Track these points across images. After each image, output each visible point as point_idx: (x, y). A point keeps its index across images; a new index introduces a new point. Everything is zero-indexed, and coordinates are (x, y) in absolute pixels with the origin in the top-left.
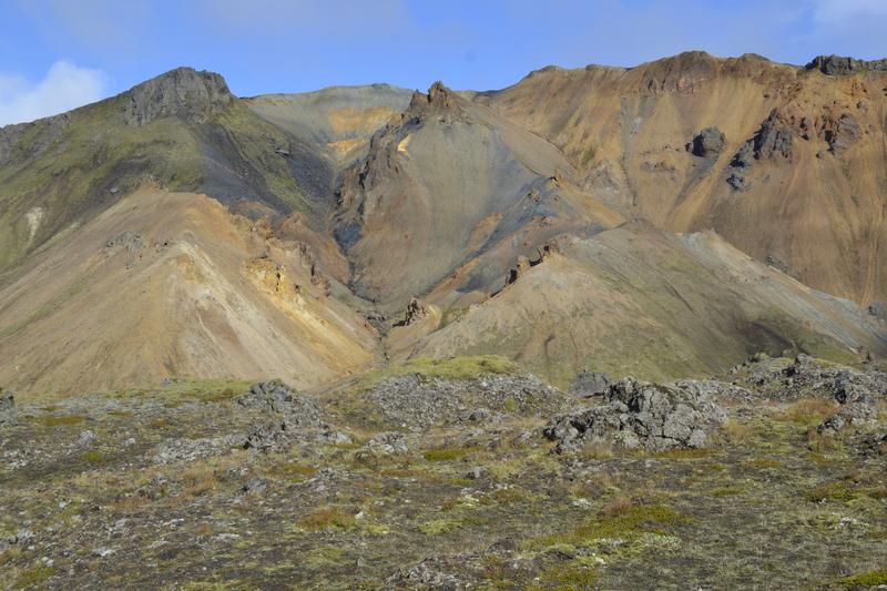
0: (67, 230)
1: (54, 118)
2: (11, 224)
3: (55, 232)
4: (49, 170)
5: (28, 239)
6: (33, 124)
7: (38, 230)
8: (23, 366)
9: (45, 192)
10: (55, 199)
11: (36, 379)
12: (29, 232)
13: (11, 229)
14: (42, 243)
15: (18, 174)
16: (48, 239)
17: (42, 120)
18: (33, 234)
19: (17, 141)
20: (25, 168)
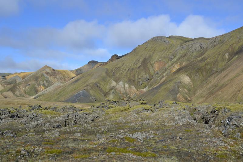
0: (235, 58)
1: (227, 33)
2: (222, 57)
3: (232, 58)
4: (228, 45)
5: (226, 60)
6: (222, 35)
7: (228, 58)
8: (236, 88)
9: (228, 50)
10: (231, 51)
11: (240, 91)
12: (226, 58)
13: (222, 58)
14: (230, 61)
15: (221, 46)
16: (231, 60)
17: (224, 34)
18: (227, 59)
19: (219, 39)
20: (223, 45)
